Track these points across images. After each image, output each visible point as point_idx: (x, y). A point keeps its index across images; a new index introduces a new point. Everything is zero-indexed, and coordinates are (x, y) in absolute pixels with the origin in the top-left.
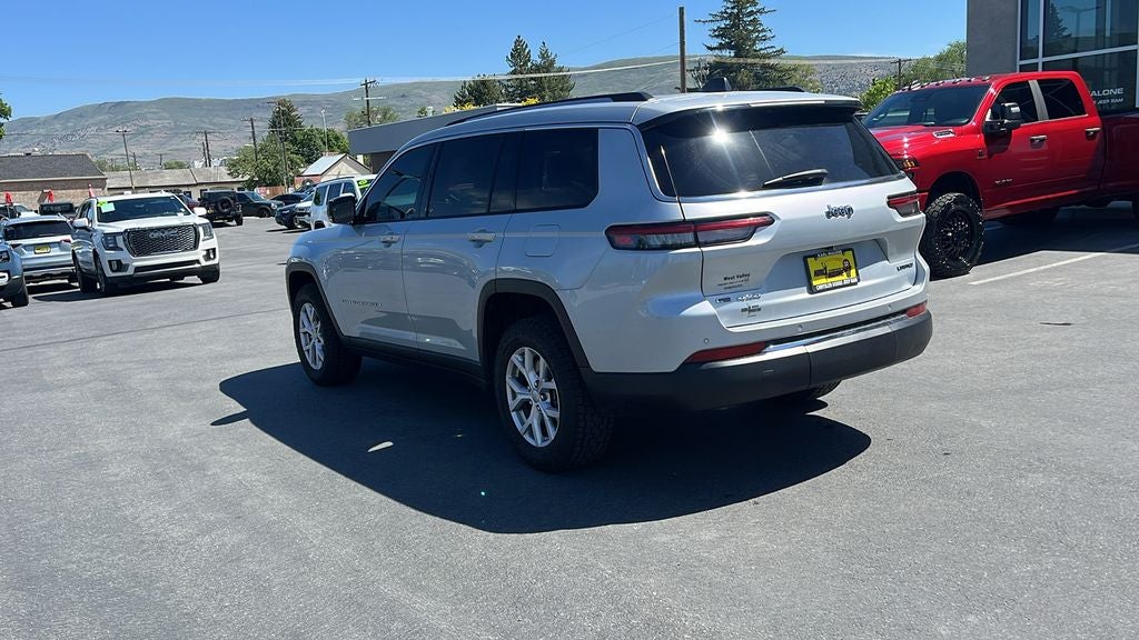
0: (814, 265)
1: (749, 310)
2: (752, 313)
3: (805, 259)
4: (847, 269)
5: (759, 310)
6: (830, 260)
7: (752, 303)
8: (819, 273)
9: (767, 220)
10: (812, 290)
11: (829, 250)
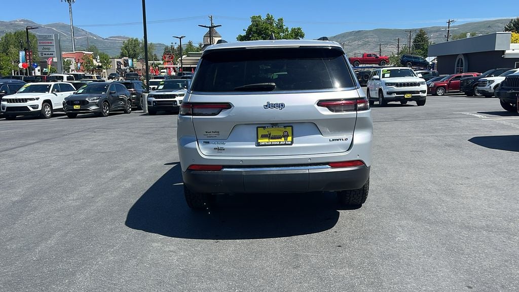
0: (262, 132)
1: (218, 149)
2: (219, 151)
3: (257, 128)
4: (286, 136)
5: (224, 150)
6: (274, 130)
7: (220, 146)
8: (264, 136)
9: (227, 106)
10: (258, 144)
11: (274, 125)
